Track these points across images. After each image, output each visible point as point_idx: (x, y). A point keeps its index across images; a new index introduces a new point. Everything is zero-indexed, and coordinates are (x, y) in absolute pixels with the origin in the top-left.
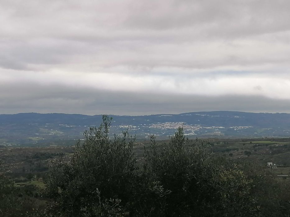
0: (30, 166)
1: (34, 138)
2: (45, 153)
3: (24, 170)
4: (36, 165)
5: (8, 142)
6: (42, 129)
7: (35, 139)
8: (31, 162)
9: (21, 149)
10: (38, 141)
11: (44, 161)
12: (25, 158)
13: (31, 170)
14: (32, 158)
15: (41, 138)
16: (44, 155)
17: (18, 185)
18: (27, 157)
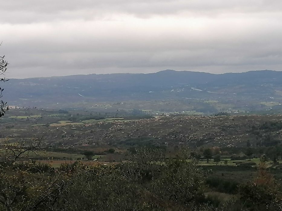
0: (257, 139)
1: (268, 103)
2: (277, 123)
3: (248, 144)
4: (265, 138)
5: (234, 108)
6: (278, 91)
7: (269, 105)
8: (258, 133)
9: (246, 117)
10: (273, 107)
11: (275, 132)
12: (251, 129)
13: (257, 145)
14: (260, 129)
15: (276, 103)
16: (275, 124)
17: (234, 162)
18: (253, 127)
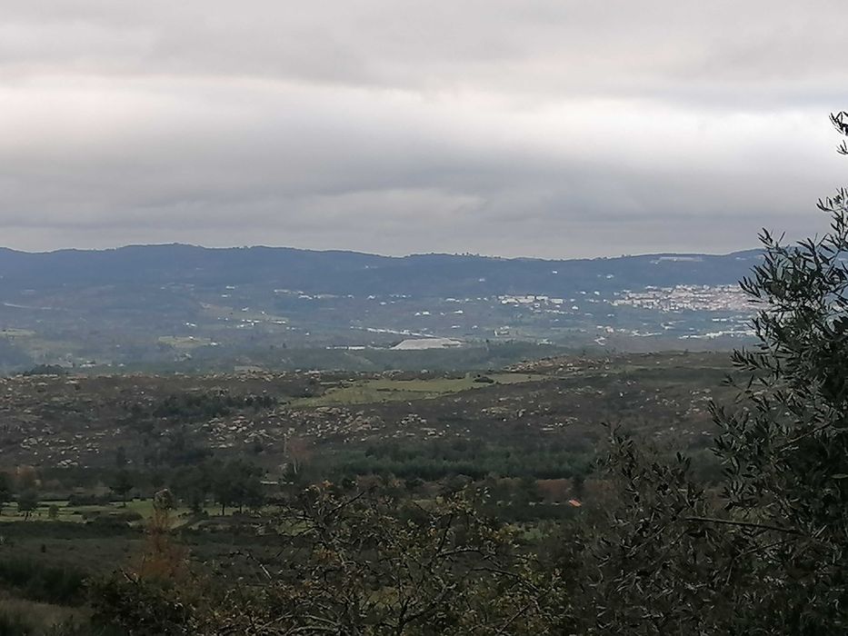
0: (146, 443)
1: (180, 340)
2: (205, 397)
3: (121, 460)
4: (169, 440)
5: (81, 353)
6: (208, 306)
7: (183, 344)
8: (149, 428)
9: (114, 381)
10: (193, 352)
11: (197, 424)
12: (130, 414)
13: (146, 460)
14: (155, 415)
15: (204, 342)
16: (198, 402)
17: (76, 513)
18: (136, 409)
